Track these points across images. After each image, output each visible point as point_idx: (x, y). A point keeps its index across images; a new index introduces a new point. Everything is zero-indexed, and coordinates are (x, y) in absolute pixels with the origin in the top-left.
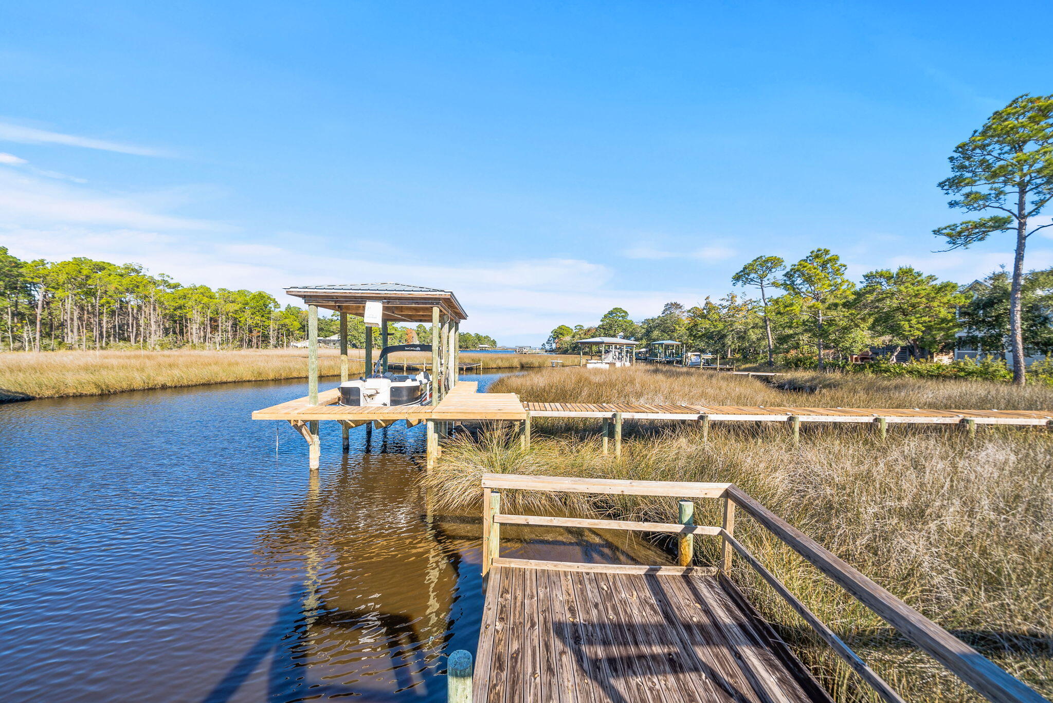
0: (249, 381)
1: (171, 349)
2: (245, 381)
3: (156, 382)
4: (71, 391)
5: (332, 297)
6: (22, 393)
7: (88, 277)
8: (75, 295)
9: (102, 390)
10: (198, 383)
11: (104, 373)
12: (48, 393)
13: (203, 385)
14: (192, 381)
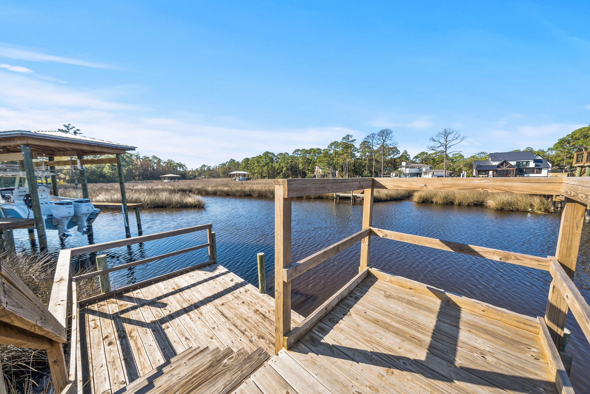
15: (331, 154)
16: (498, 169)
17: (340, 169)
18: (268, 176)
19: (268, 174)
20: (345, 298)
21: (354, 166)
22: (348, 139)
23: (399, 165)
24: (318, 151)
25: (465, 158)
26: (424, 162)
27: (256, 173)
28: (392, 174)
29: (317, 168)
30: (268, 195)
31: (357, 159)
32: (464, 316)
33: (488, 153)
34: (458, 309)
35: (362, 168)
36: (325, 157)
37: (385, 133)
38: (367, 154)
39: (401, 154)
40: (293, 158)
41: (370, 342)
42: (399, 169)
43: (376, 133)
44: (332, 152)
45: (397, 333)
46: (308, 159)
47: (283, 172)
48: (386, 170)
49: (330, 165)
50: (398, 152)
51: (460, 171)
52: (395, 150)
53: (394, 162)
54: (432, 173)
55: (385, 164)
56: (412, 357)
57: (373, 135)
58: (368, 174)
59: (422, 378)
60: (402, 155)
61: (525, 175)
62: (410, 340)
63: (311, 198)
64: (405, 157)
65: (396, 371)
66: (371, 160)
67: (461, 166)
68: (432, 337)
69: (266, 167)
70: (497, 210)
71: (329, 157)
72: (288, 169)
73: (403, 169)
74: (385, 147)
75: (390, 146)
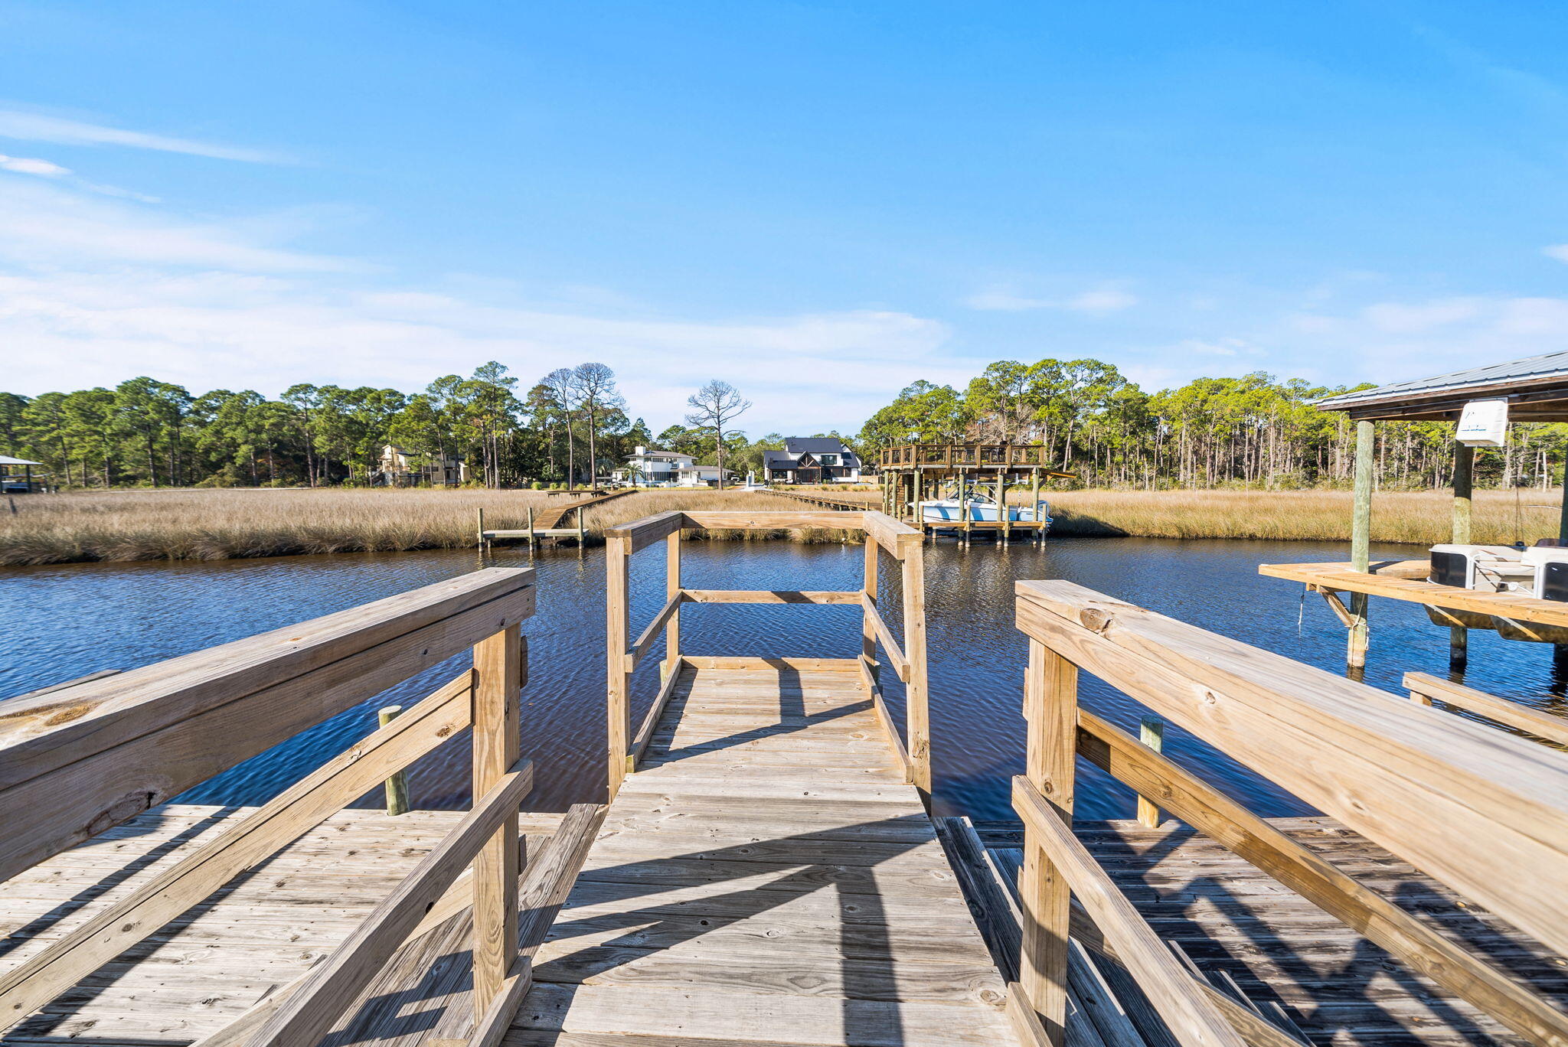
0: (1391, 543)
1: (1298, 488)
2: (1382, 542)
3: (1242, 530)
4: (1157, 532)
5: (1397, 404)
6: (1121, 530)
7: (1205, 401)
8: (1190, 426)
9: (1183, 534)
10: (1299, 538)
11: (1189, 514)
12: (1140, 532)
13: (1308, 540)
14: (1290, 533)
15: (440, 413)
16: (800, 468)
17: (473, 457)
18: (156, 476)
19: (155, 467)
20: (668, 702)
21: (514, 451)
22: (495, 374)
23: (627, 453)
24: (394, 398)
25: (750, 443)
26: (679, 448)
27: (72, 462)
28: (614, 475)
29: (388, 451)
30: (199, 548)
31: (523, 431)
32: (803, 676)
33: (784, 437)
34: (796, 672)
35: (539, 458)
36: (419, 418)
37: (593, 374)
38: (550, 420)
39: (631, 428)
40: (285, 413)
41: (725, 730)
42: (631, 463)
43: (572, 369)
44: (442, 404)
45: (747, 713)
46: (351, 421)
47: (239, 461)
48: (601, 464)
49: (436, 444)
50: (625, 421)
51: (745, 470)
52: (618, 417)
53: (618, 443)
54: (697, 473)
55: (596, 449)
56: (769, 725)
57: (564, 374)
58: (554, 472)
59: (784, 735)
60: (633, 430)
61: (834, 480)
62: (763, 714)
63: (395, 550)
64: (639, 434)
65: (760, 740)
66: (561, 437)
67: (746, 460)
68: (781, 704)
69: (141, 440)
70: (805, 544)
71: (435, 420)
72: (259, 452)
73: (639, 462)
74: (596, 409)
75: (606, 406)
